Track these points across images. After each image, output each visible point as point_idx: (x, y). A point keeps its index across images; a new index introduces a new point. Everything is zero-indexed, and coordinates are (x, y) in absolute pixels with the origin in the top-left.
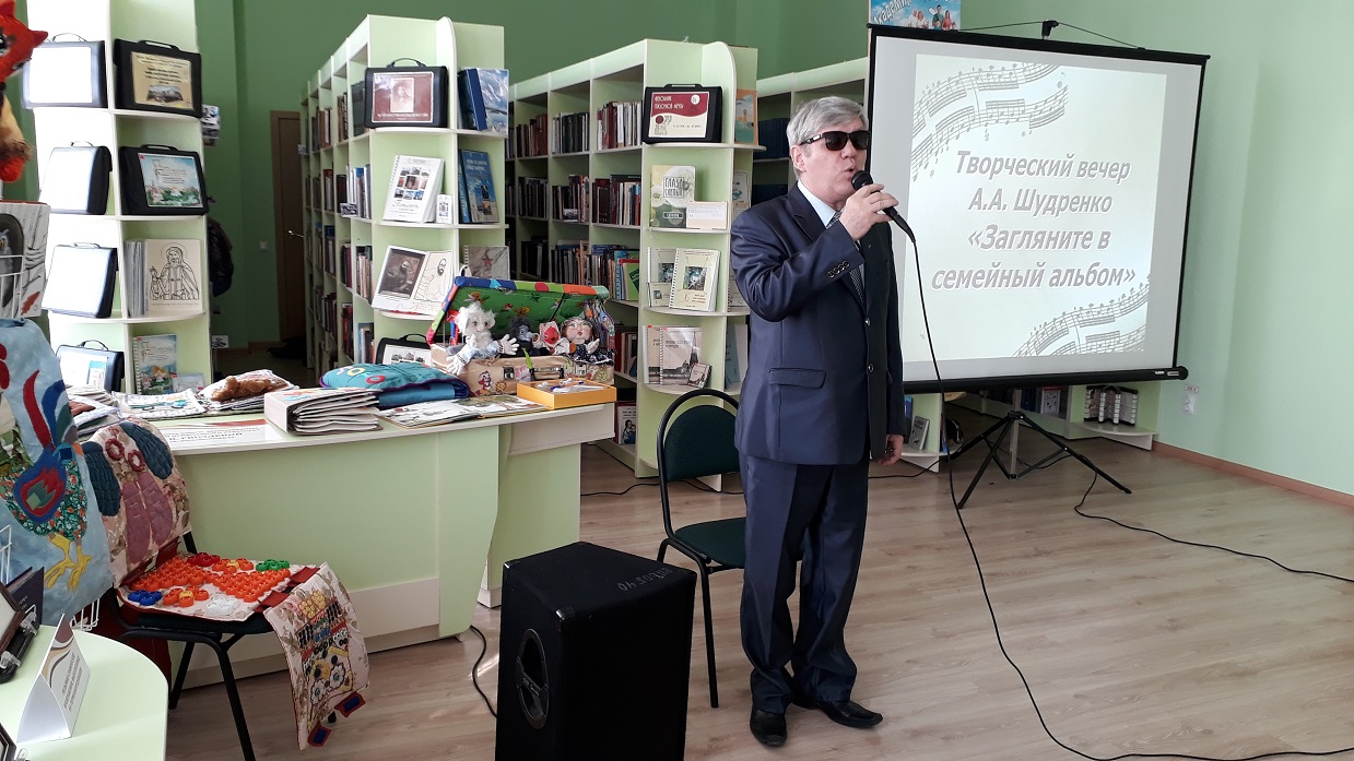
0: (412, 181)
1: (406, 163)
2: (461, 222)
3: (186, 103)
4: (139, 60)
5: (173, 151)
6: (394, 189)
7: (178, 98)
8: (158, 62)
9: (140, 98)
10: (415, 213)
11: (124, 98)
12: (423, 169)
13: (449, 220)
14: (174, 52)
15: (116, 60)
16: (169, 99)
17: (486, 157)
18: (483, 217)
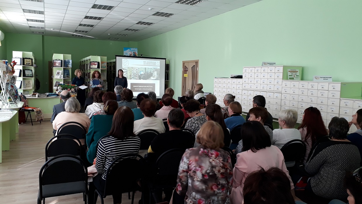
0: (58, 73)
1: (58, 71)
2: (64, 78)
3: (31, 64)
4: (25, 60)
5: (29, 70)
6: (56, 74)
7: (30, 64)
8: (27, 60)
9: (25, 64)
10: (58, 77)
11: (23, 64)
12: (60, 72)
13: (62, 78)
14: (30, 59)
15: (23, 60)
16: (29, 64)
17: (68, 70)
18: (67, 77)
